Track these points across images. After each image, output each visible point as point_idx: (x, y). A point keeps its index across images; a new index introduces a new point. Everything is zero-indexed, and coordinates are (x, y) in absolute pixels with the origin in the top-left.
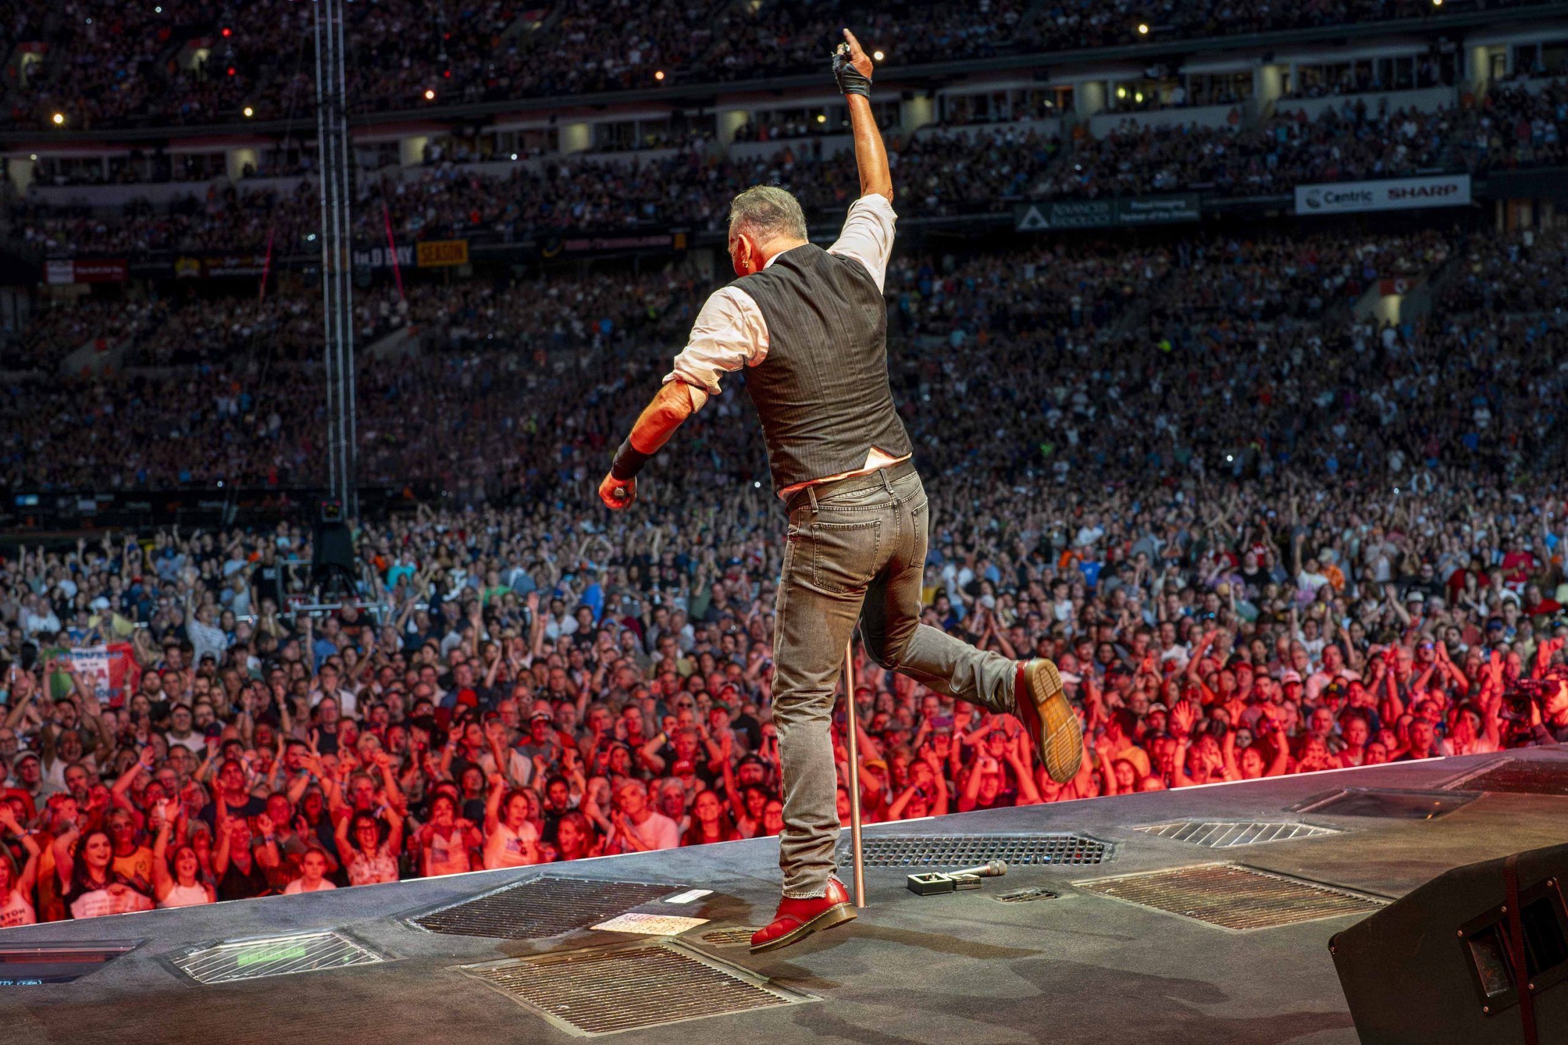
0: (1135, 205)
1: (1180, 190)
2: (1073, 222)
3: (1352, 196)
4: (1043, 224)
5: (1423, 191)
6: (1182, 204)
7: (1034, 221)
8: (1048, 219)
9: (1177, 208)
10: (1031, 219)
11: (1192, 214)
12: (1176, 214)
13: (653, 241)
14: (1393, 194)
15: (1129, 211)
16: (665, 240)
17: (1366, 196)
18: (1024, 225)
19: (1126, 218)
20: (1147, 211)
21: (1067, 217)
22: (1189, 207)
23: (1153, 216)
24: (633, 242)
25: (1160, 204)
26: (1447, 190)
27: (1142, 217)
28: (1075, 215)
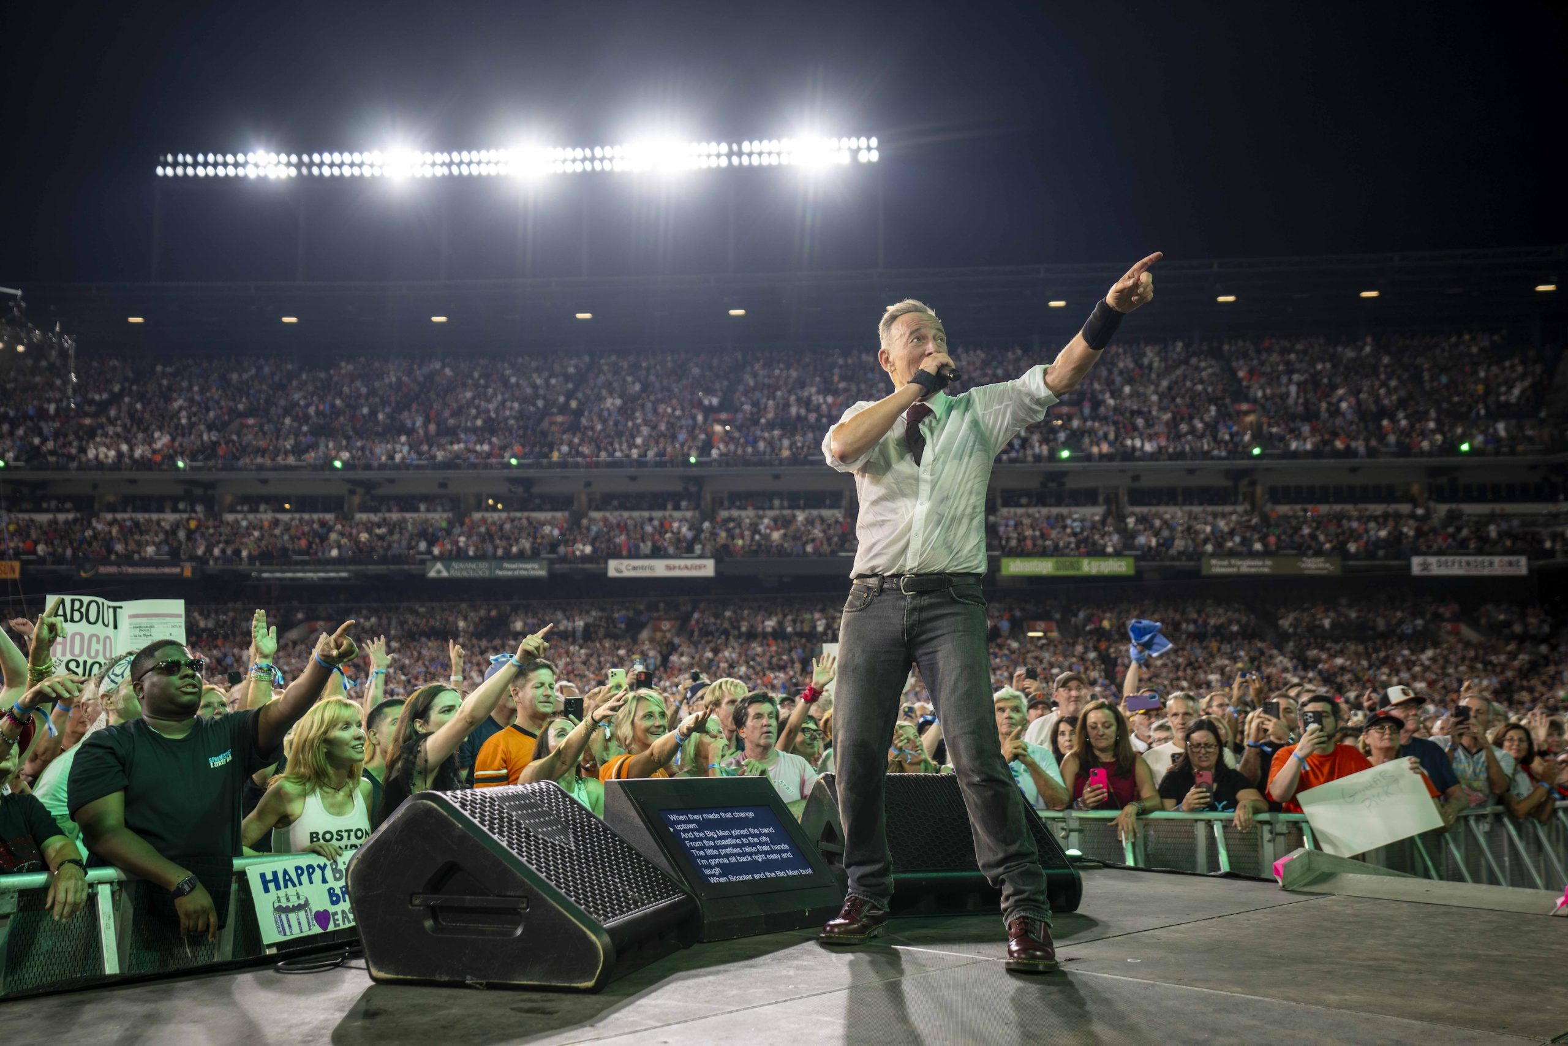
0: (506, 565)
1: (535, 555)
2: (465, 574)
3: (643, 568)
4: (445, 574)
5: (686, 567)
6: (536, 566)
7: (439, 572)
8: (448, 570)
9: (533, 569)
10: (437, 571)
11: (543, 573)
12: (533, 573)
13: (167, 570)
14: (668, 568)
15: (502, 569)
16: (177, 570)
17: (651, 568)
18: (432, 574)
19: (500, 573)
20: (514, 570)
21: (461, 570)
22: (541, 568)
23: (517, 573)
24: (152, 570)
25: (522, 566)
26: (700, 567)
27: (510, 573)
28: (466, 569)
